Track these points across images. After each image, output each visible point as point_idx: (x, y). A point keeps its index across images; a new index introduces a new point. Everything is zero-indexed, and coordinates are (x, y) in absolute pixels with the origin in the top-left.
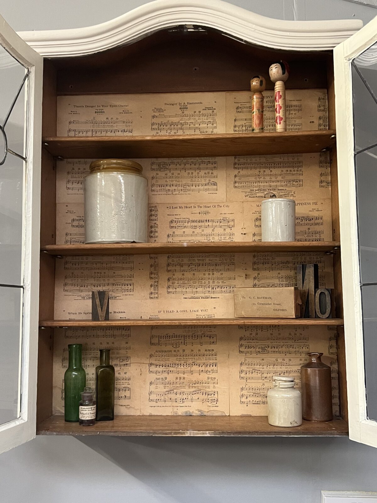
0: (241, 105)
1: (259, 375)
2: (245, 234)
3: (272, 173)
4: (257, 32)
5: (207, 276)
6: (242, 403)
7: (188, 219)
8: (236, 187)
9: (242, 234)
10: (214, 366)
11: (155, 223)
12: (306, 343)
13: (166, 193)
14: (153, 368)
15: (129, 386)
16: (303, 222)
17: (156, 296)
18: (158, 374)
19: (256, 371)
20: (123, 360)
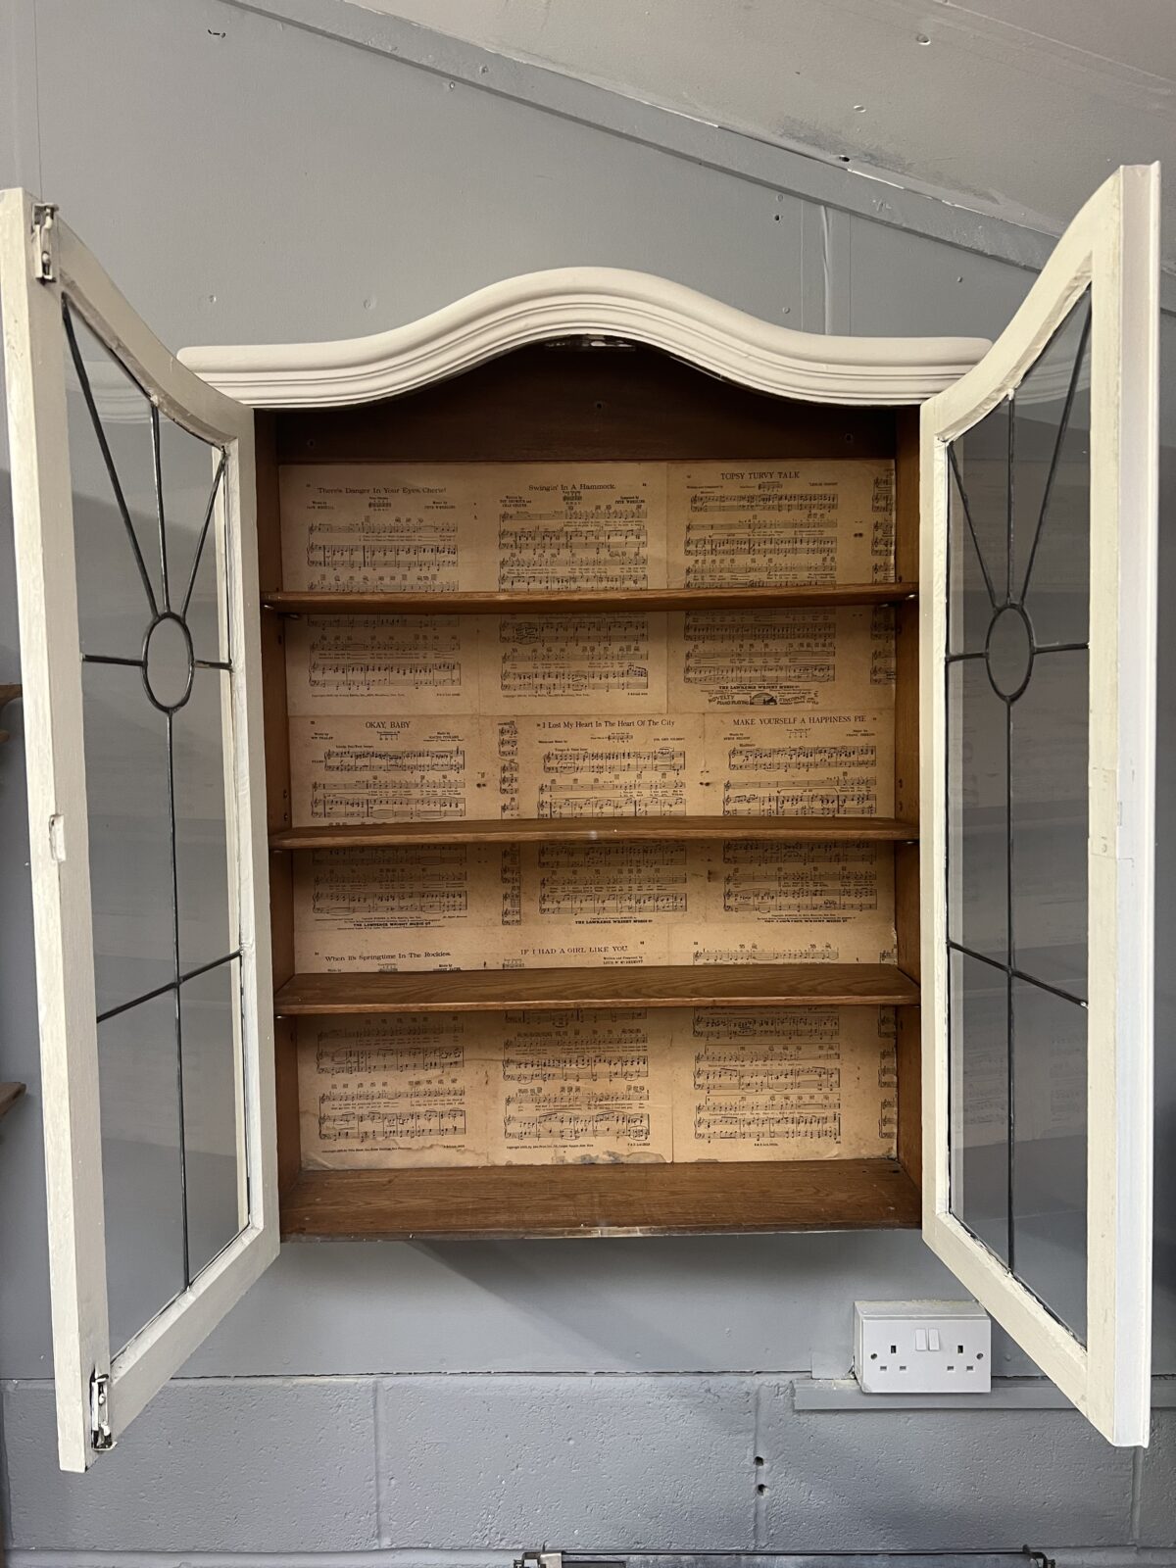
0: (702, 493)
1: (735, 1080)
2: (707, 784)
3: (767, 650)
4: (752, 361)
5: (626, 874)
6: (700, 1136)
7: (583, 752)
8: (689, 679)
9: (701, 784)
10: (641, 1063)
11: (512, 761)
12: (832, 1015)
13: (534, 692)
14: (512, 1070)
15: (461, 1107)
16: (833, 759)
17: (517, 917)
18: (523, 1081)
19: (729, 1072)
20: (448, 1054)
